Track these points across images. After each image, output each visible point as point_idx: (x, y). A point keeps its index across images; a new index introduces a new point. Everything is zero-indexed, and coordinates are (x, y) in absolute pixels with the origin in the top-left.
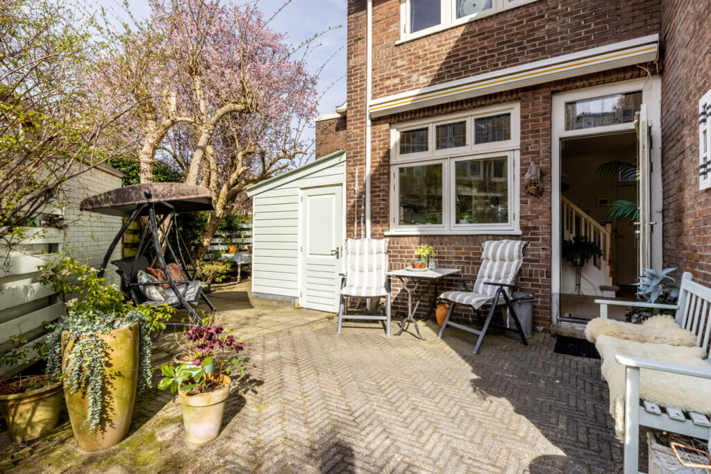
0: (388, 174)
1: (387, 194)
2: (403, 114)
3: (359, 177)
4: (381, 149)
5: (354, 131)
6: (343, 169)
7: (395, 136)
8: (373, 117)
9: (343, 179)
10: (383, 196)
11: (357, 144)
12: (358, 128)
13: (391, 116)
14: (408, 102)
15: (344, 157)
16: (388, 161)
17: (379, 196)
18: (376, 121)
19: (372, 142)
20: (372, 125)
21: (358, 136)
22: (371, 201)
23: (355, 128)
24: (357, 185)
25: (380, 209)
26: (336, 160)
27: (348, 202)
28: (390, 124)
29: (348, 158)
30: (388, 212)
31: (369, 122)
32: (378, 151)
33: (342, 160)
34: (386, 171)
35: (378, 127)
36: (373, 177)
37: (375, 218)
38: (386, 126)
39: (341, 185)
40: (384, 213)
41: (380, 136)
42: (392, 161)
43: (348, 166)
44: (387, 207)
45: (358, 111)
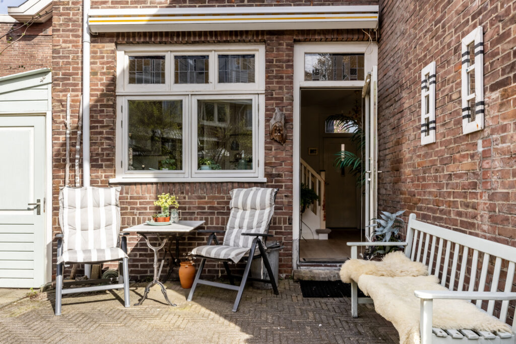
0: (114, 106)
1: (113, 131)
2: (134, 35)
3: (71, 106)
4: (104, 74)
5: (64, 45)
6: (46, 93)
7: (122, 60)
8: (94, 31)
9: (47, 107)
10: (107, 133)
11: (68, 63)
12: (70, 42)
13: (118, 35)
14: (143, 21)
15: (48, 78)
16: (114, 91)
17: (101, 133)
18: (97, 37)
19: (91, 63)
20: (92, 42)
21: (70, 52)
22: (91, 139)
23: (64, 42)
24: (68, 117)
25: (102, 149)
26: (36, 81)
27: (54, 139)
28: (117, 44)
29: (54, 80)
30: (114, 154)
31: (87, 37)
32: (99, 76)
33: (45, 82)
34: (111, 103)
35: (100, 45)
36: (92, 109)
37: (97, 160)
38: (112, 46)
39: (44, 115)
40: (108, 155)
41: (103, 57)
42: (119, 90)
43: (54, 90)
44: (112, 148)
45: (70, 20)
